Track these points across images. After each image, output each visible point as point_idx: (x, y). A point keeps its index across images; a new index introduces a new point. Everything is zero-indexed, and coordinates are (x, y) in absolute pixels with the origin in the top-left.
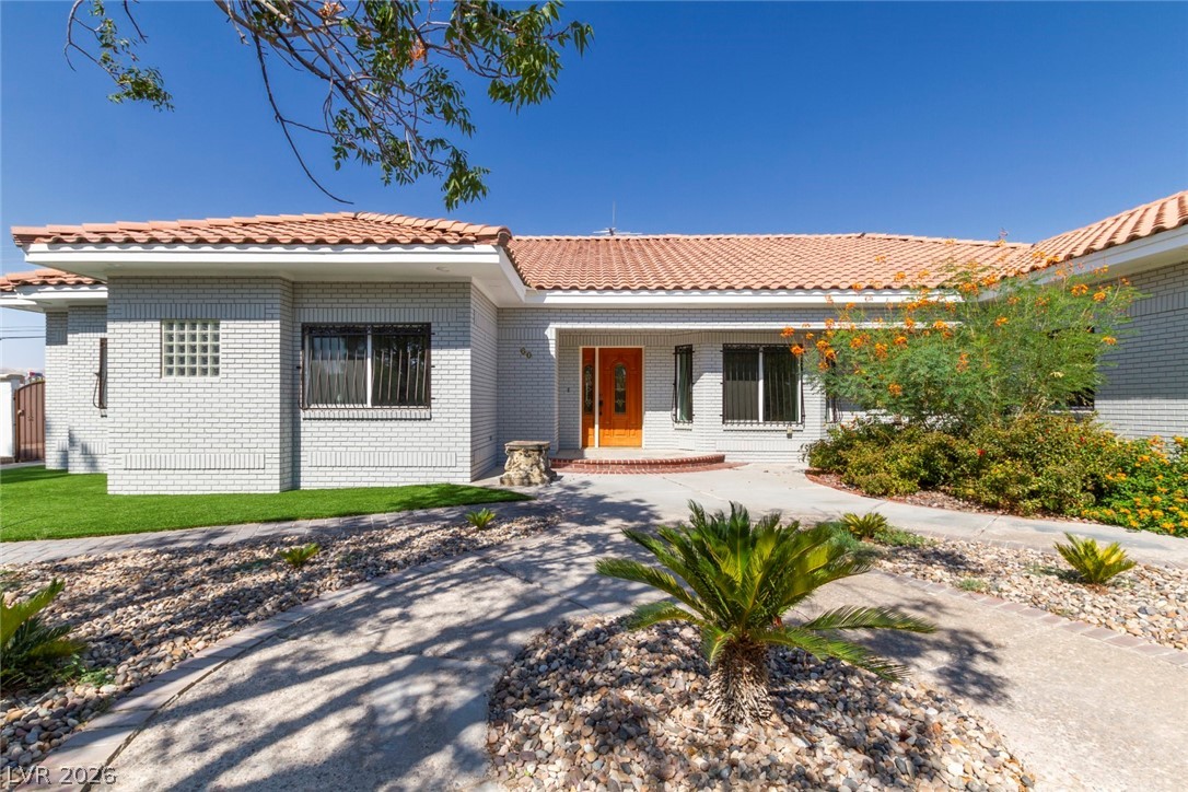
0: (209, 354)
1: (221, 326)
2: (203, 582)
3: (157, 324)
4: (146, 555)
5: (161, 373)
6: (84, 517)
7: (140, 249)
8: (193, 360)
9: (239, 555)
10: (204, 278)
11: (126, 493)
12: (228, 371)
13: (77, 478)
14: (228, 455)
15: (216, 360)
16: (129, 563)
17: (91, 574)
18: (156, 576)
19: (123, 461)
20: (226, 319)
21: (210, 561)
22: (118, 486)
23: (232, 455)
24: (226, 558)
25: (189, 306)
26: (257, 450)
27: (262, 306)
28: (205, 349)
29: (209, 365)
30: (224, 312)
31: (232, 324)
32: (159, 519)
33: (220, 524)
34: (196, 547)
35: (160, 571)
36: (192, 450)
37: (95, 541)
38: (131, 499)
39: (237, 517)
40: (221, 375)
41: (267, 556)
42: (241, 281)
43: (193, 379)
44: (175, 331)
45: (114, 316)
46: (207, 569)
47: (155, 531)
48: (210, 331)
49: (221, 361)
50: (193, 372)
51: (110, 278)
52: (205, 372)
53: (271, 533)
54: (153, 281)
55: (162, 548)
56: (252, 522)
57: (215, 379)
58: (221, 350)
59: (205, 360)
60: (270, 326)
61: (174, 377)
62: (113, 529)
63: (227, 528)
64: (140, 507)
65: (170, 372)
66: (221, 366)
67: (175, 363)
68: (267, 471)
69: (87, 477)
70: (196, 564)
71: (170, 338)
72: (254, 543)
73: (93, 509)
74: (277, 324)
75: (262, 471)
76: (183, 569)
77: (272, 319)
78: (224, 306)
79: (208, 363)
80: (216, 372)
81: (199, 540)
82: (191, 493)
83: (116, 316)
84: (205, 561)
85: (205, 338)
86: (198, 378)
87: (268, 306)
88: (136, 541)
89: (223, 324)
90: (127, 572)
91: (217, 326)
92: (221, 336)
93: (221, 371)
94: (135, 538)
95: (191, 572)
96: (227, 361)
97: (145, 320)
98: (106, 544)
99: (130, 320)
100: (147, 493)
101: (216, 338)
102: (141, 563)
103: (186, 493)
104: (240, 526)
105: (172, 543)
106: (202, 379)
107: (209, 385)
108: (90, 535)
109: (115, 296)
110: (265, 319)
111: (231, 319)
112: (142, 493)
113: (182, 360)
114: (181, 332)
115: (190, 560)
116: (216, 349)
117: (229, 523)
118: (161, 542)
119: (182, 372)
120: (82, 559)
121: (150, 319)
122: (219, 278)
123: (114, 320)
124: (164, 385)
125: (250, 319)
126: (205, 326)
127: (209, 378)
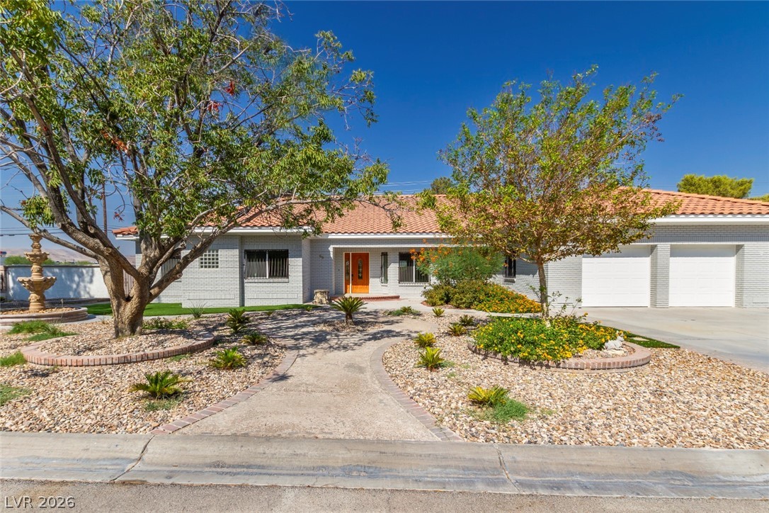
0: (215, 261)
5: (199, 268)
8: (209, 263)
12: (222, 266)
15: (217, 263)
19: (187, 297)
20: (221, 249)
22: (185, 305)
23: (223, 294)
26: (232, 293)
27: (231, 245)
28: (213, 259)
30: (220, 247)
31: (223, 251)
36: (210, 293)
40: (219, 268)
42: (225, 236)
48: (215, 253)
50: (209, 267)
52: (213, 267)
57: (217, 269)
59: (213, 263)
60: (235, 251)
61: (203, 269)
65: (202, 267)
66: (219, 261)
67: (204, 264)
68: (235, 300)
74: (238, 250)
78: (220, 245)
79: (215, 264)
80: (217, 267)
85: (213, 255)
86: (211, 269)
87: (233, 246)
89: (220, 251)
91: (217, 252)
92: (219, 255)
93: (219, 266)
96: (221, 263)
99: (188, 250)
101: (217, 255)
106: (213, 269)
107: (215, 271)
110: (234, 249)
113: (206, 263)
116: (217, 259)
119: (206, 267)
124: (200, 271)
125: (228, 249)
126: (213, 252)
127: (215, 269)
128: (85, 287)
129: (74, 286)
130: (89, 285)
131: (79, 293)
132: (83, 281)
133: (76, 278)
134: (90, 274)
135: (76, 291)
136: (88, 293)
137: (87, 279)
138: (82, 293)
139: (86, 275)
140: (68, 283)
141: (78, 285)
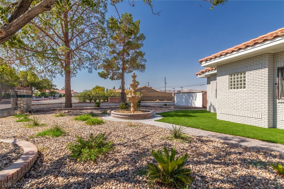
0: (243, 82)
1: (246, 73)
2: (236, 164)
3: (228, 76)
4: (221, 143)
5: (229, 89)
6: (210, 125)
7: (224, 57)
8: (238, 84)
9: (251, 154)
10: (241, 60)
11: (221, 119)
12: (248, 87)
13: (212, 114)
14: (248, 113)
15: (245, 84)
16: (216, 144)
17: (206, 145)
18: (222, 153)
19: (220, 111)
20: (248, 71)
21: (240, 154)
22: (219, 117)
23: (250, 113)
24: (246, 154)
25: (236, 69)
26: (259, 112)
27: (261, 64)
28: (241, 81)
29: (242, 86)
30: (247, 69)
31: (250, 72)
32: (227, 130)
33: (245, 137)
34: (236, 144)
35: (223, 151)
36: (237, 110)
37: (210, 133)
38: (222, 121)
39: (251, 135)
40: (246, 88)
41: (264, 160)
42: (253, 58)
43: (238, 90)
44: (233, 77)
45: (218, 75)
46: (239, 157)
47: (225, 134)
48: (243, 75)
49: (246, 84)
50: (238, 88)
51: (217, 66)
52: (241, 88)
53: (266, 147)
54: (227, 65)
55: (226, 141)
56: (257, 139)
57: (245, 90)
58: (246, 81)
59: (241, 84)
60: (264, 71)
61: (233, 90)
62: (215, 130)
63: (248, 139)
64: (223, 124)
65: (231, 88)
66: (246, 85)
67: (233, 86)
68: (262, 120)
69: (214, 114)
70: (235, 153)
71: (231, 79)
72: (258, 150)
73: (213, 123)
74: (267, 69)
75: (261, 120)
76: (230, 153)
77: (265, 68)
78: (247, 67)
79: (242, 85)
80: (245, 87)
81: (238, 141)
82: (237, 122)
83: (219, 75)
84: (238, 153)
85: (241, 78)
86: (239, 90)
87: (263, 64)
88: (220, 136)
89: (247, 73)
90: (215, 148)
91: (245, 74)
92: (246, 76)
93: (246, 87)
94: (220, 135)
95: (233, 156)
96: (248, 84)
97: (225, 75)
98: (212, 135)
99: (221, 76)
100: (225, 120)
101: (245, 77)
102: (219, 145)
103: (236, 122)
104: (252, 139)
105: (229, 140)
106: (240, 90)
107: (243, 92)
108: (210, 131)
109: (218, 71)
110: (262, 69)
111: (249, 71)
112: (224, 120)
113: (234, 85)
114: (234, 77)
115: (233, 150)
116: (245, 81)
117: (248, 137)
118: (226, 139)
119: (234, 88)
120: (206, 139)
121: (226, 75)
122: (245, 59)
123: (218, 76)
124: (230, 92)
125: (256, 70)
126: (241, 74)
127: (242, 90)
128: (194, 102)
129: (191, 102)
130: (195, 101)
131: (192, 104)
132: (193, 99)
133: (191, 98)
134: (195, 96)
135: (191, 104)
136: (195, 105)
137: (194, 99)
138: (193, 105)
139: (194, 97)
140: (189, 100)
141: (192, 101)
